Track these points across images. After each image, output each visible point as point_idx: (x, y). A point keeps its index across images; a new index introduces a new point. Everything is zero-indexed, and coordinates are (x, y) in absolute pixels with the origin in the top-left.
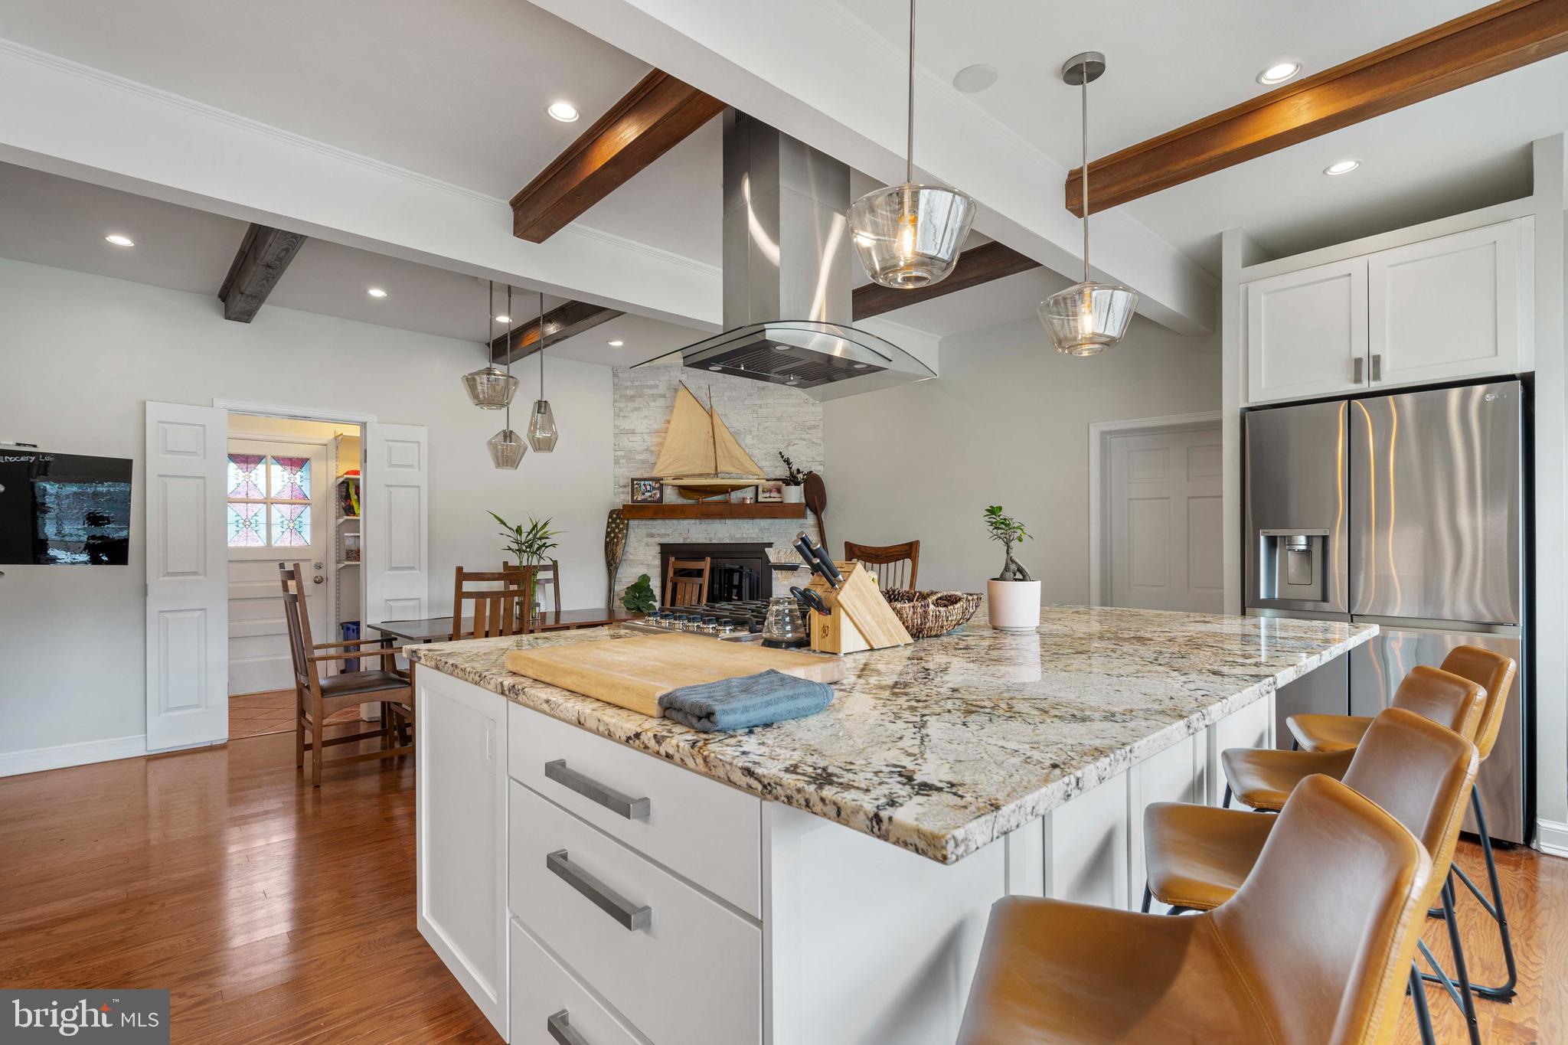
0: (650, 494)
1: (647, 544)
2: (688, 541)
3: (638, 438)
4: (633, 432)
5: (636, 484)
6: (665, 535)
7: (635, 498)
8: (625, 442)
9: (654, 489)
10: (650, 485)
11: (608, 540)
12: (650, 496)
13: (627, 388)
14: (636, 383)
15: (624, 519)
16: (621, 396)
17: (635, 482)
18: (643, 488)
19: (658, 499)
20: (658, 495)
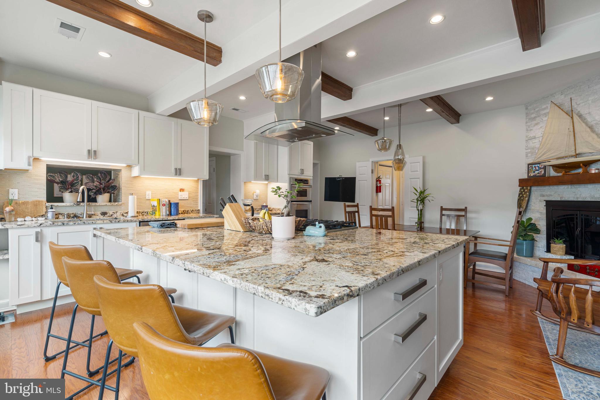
0: (538, 172)
1: (540, 201)
2: (563, 199)
3: (536, 141)
4: (535, 138)
5: (530, 167)
6: (550, 195)
7: (529, 175)
8: (531, 144)
9: (540, 168)
10: (538, 167)
11: (519, 198)
12: (538, 173)
13: (532, 113)
14: (537, 110)
15: (527, 187)
16: (529, 119)
17: (530, 166)
18: (534, 168)
19: (543, 175)
20: (543, 172)
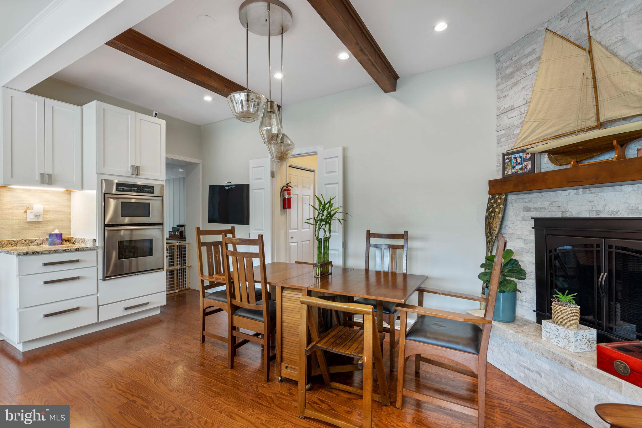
0: (520, 166)
1: (523, 219)
2: (568, 215)
3: (515, 113)
4: (512, 109)
5: (507, 159)
6: (541, 208)
7: (506, 173)
8: (506, 121)
9: (525, 160)
10: (520, 157)
11: (487, 214)
12: (521, 169)
13: (508, 67)
14: (515, 59)
15: (500, 194)
16: (502, 78)
17: (506, 157)
18: (514, 161)
19: (529, 171)
20: (530, 166)
